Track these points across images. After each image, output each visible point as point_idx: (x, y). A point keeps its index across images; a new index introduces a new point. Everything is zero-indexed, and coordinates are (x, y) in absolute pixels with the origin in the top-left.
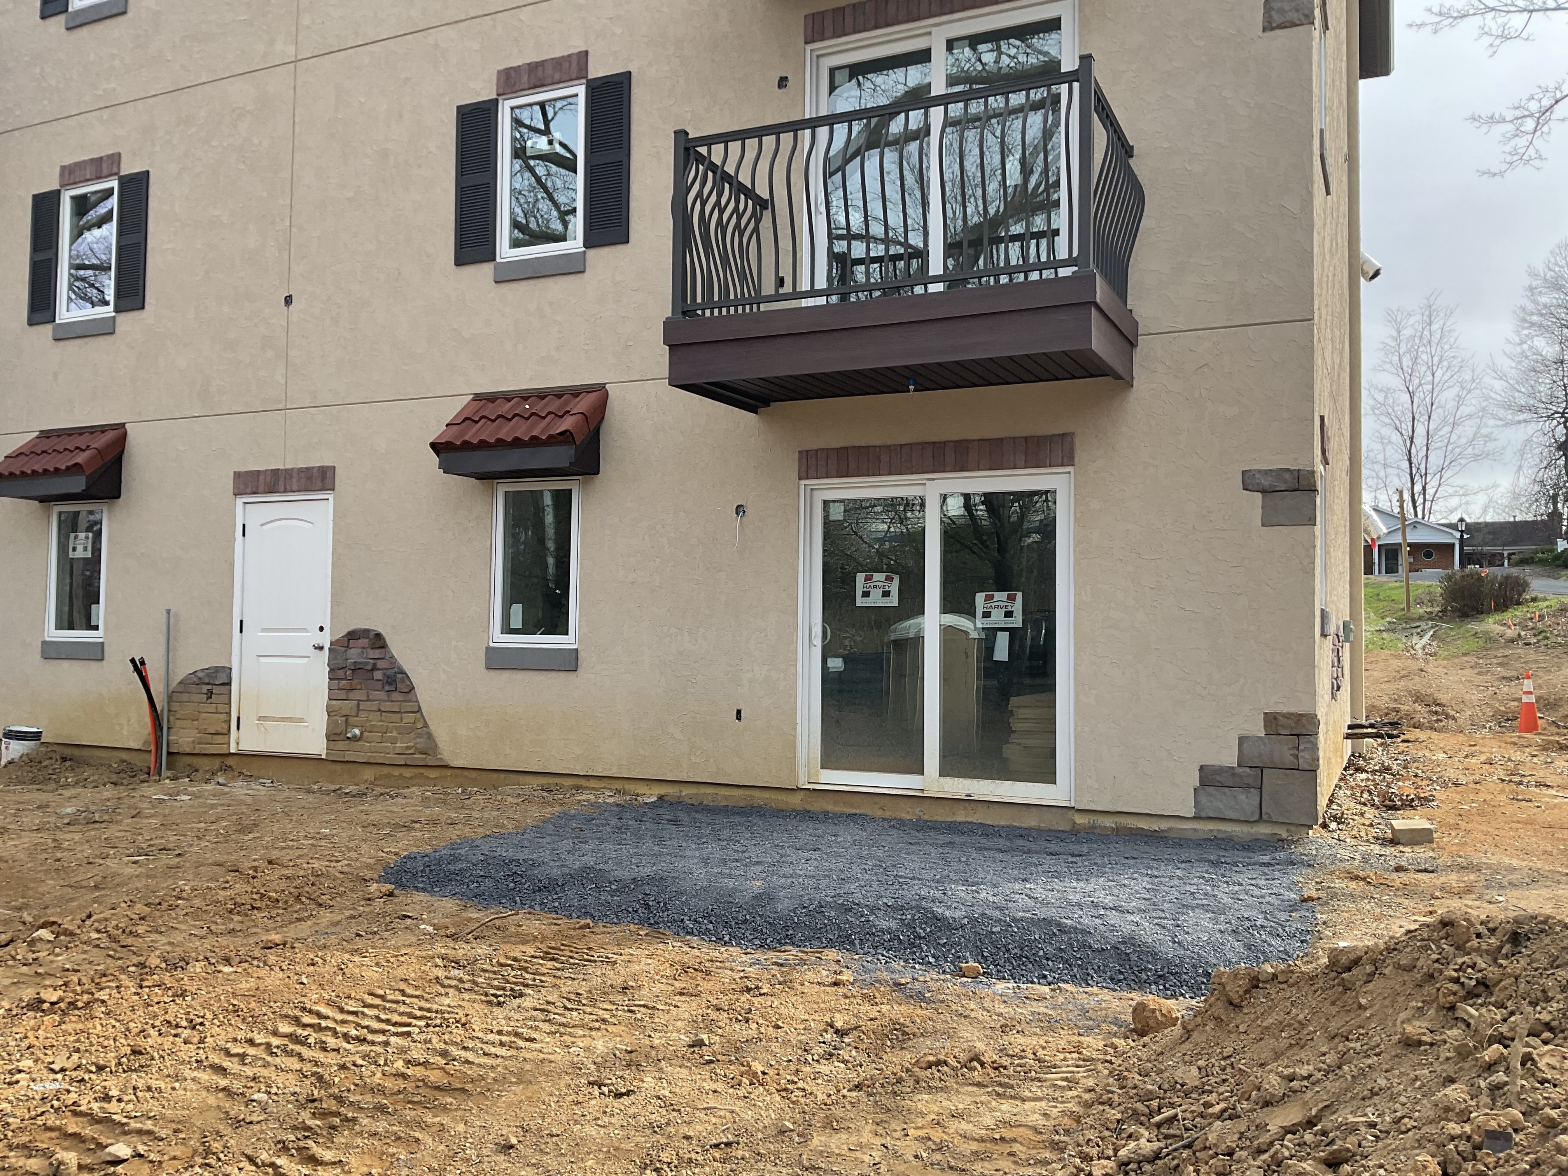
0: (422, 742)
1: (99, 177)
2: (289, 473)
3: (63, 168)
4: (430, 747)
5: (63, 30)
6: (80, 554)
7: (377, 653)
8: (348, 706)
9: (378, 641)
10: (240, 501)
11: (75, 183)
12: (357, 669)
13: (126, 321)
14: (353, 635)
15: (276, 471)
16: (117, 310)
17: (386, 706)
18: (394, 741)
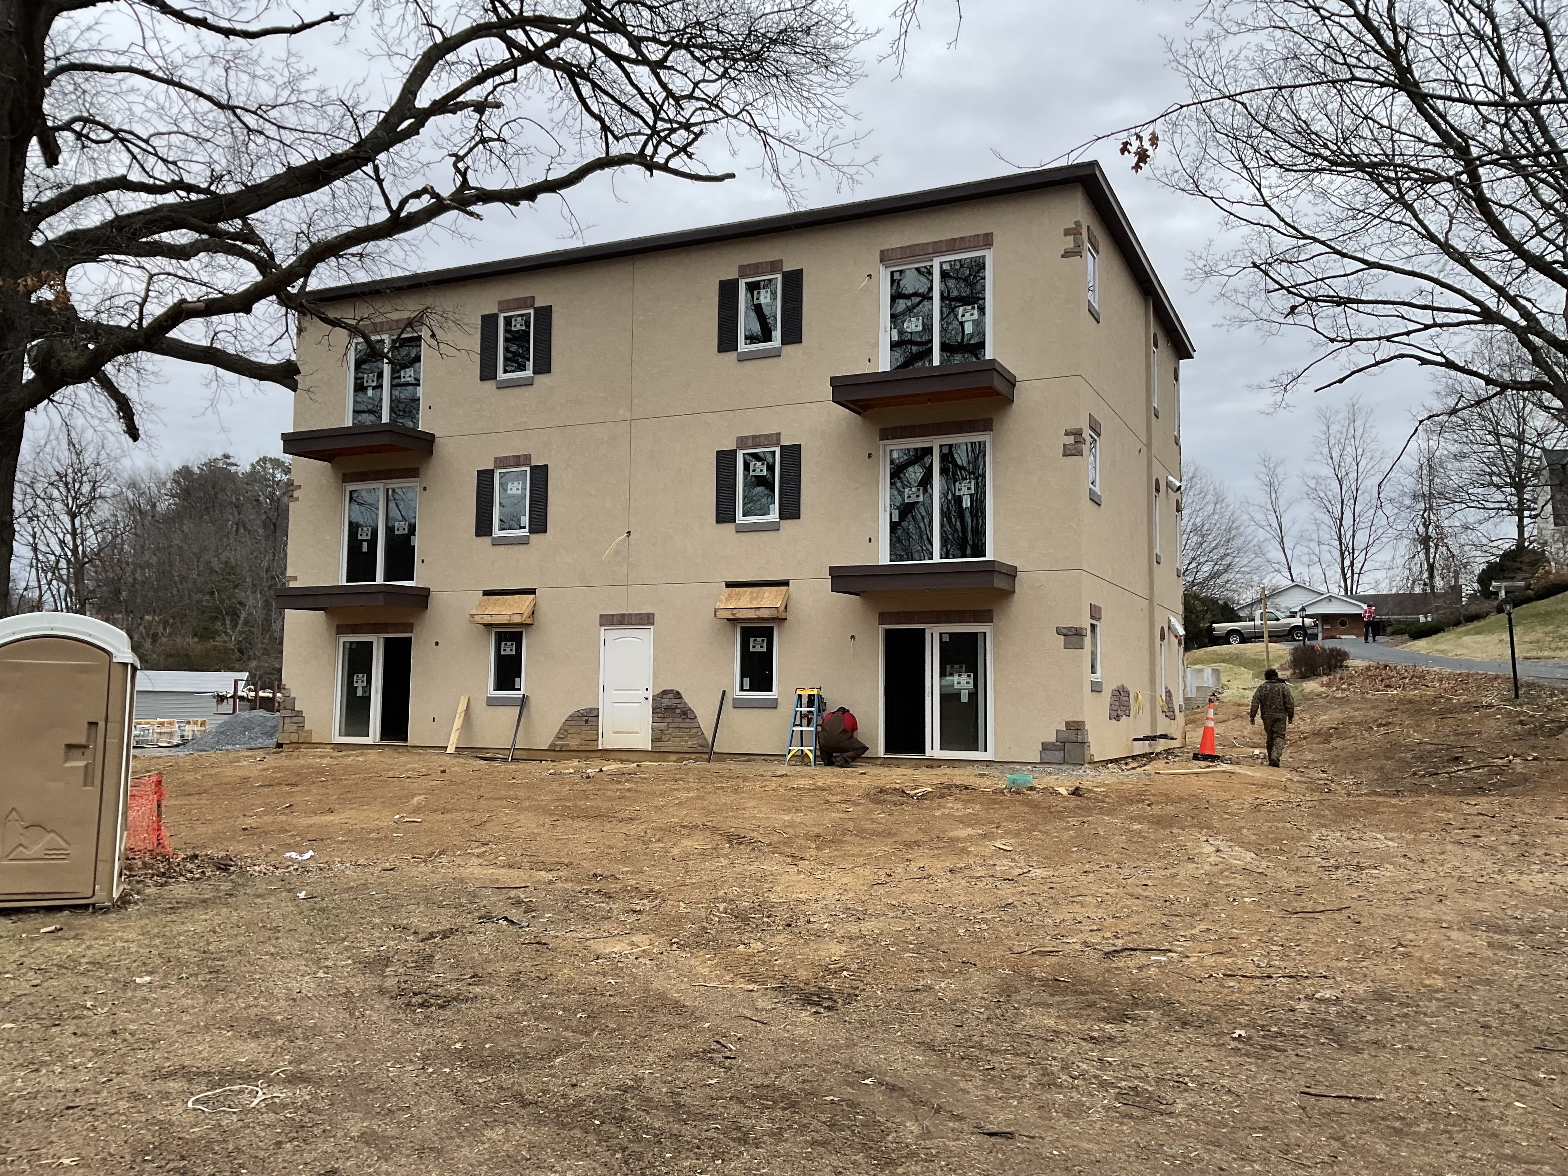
0: (701, 742)
1: (518, 465)
2: (630, 615)
3: (496, 459)
4: (705, 744)
5: (494, 388)
6: (508, 652)
7: (678, 701)
8: (662, 726)
9: (678, 695)
10: (602, 628)
11: (504, 467)
12: (667, 708)
13: (535, 538)
14: (665, 692)
15: (623, 615)
16: (530, 532)
17: (682, 725)
18: (686, 741)
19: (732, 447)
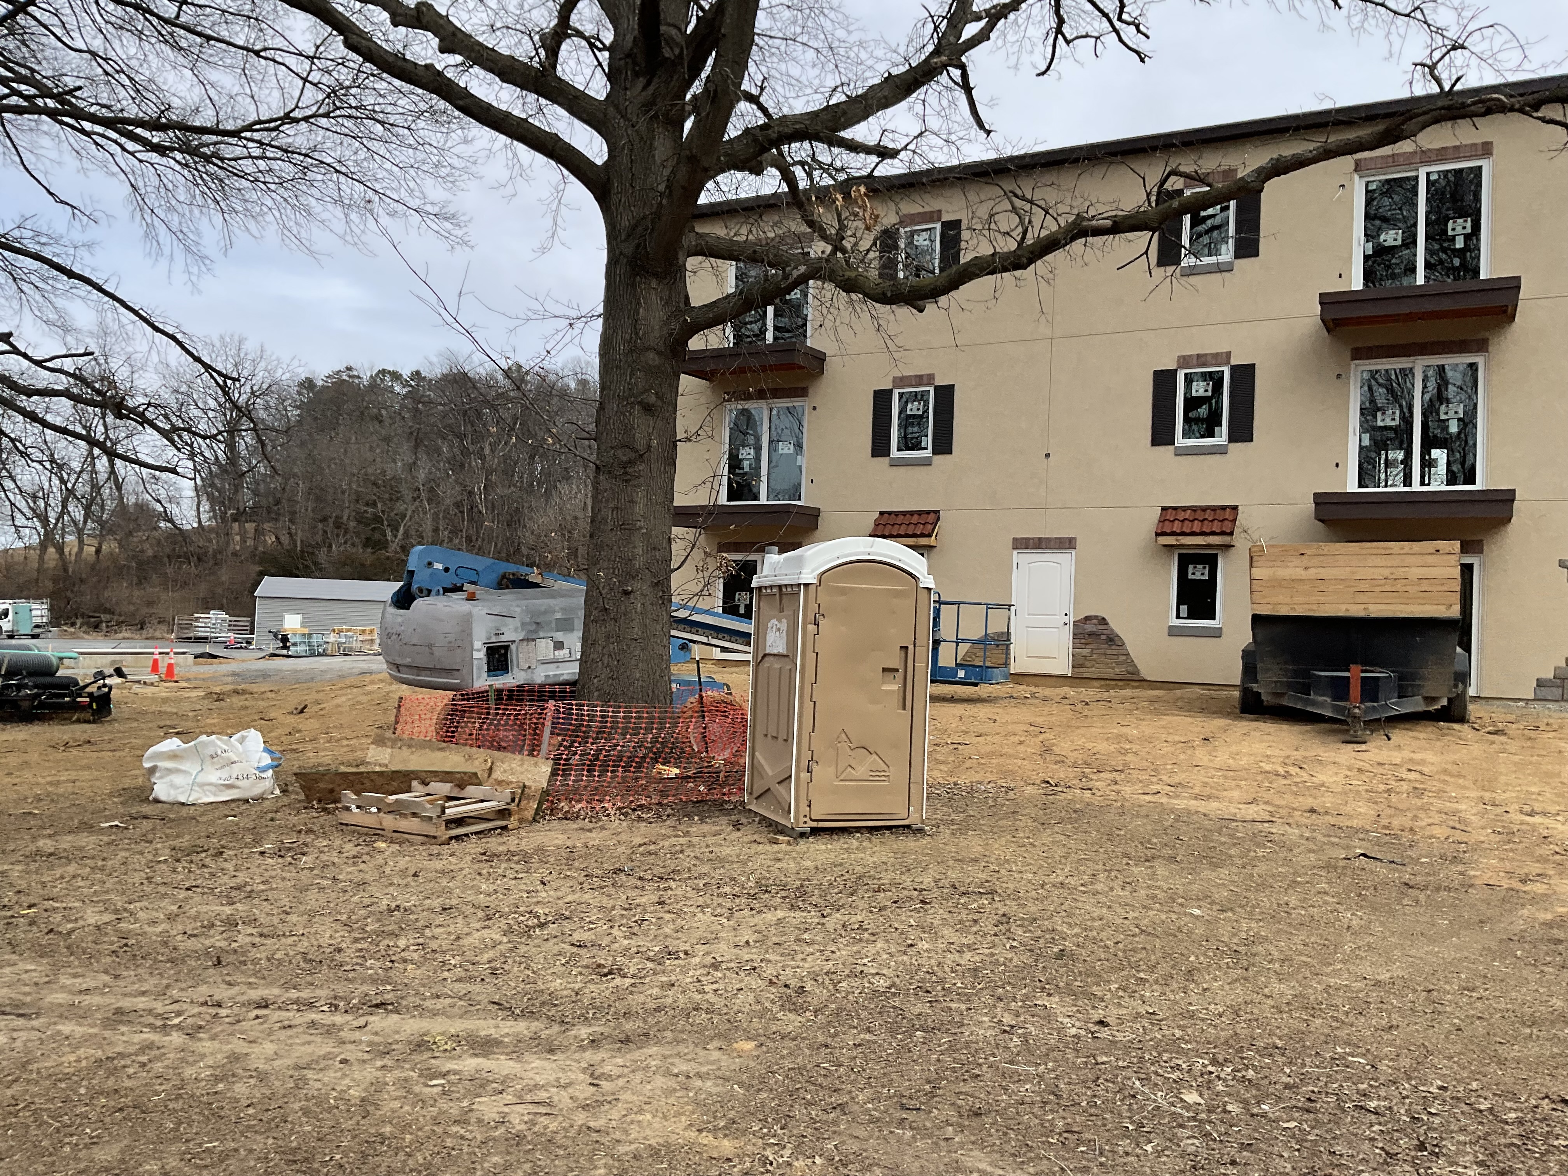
0: (1131, 669)
1: (920, 385)
2: (1048, 540)
3: (894, 378)
4: (1136, 672)
7: (1103, 627)
8: (1085, 652)
9: (1103, 622)
10: (1015, 552)
11: (902, 386)
12: (1091, 634)
13: (939, 459)
14: (1087, 619)
15: (1040, 539)
16: (934, 453)
17: (1109, 652)
18: (1113, 668)
19: (1173, 366)
